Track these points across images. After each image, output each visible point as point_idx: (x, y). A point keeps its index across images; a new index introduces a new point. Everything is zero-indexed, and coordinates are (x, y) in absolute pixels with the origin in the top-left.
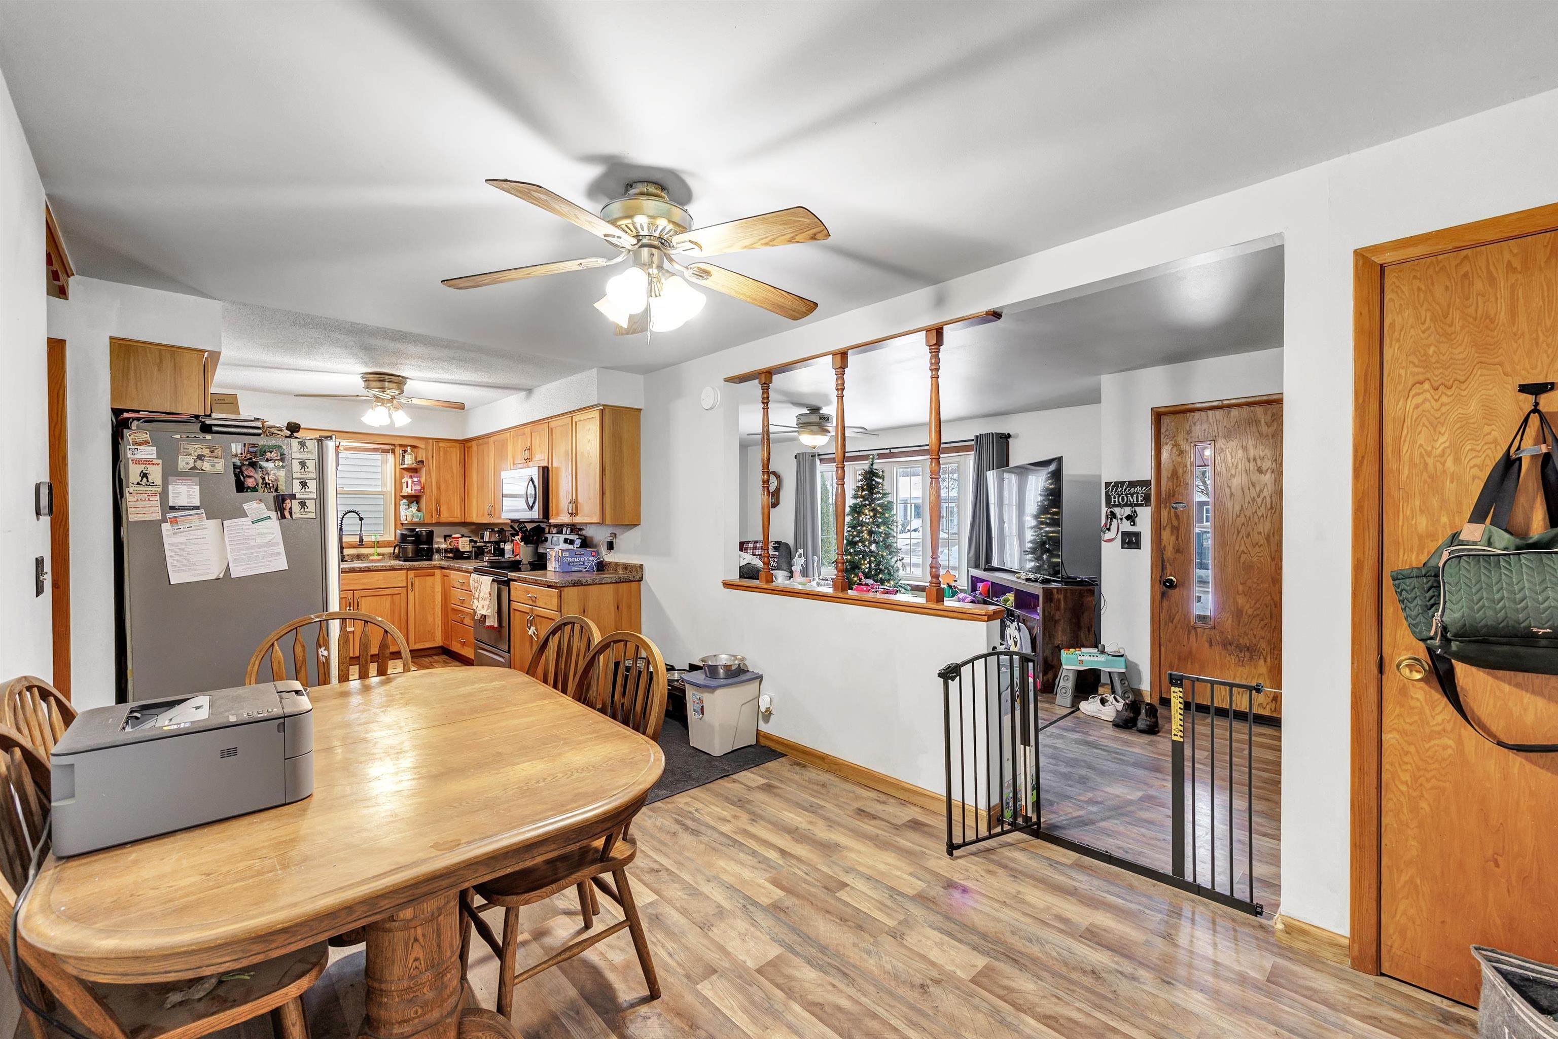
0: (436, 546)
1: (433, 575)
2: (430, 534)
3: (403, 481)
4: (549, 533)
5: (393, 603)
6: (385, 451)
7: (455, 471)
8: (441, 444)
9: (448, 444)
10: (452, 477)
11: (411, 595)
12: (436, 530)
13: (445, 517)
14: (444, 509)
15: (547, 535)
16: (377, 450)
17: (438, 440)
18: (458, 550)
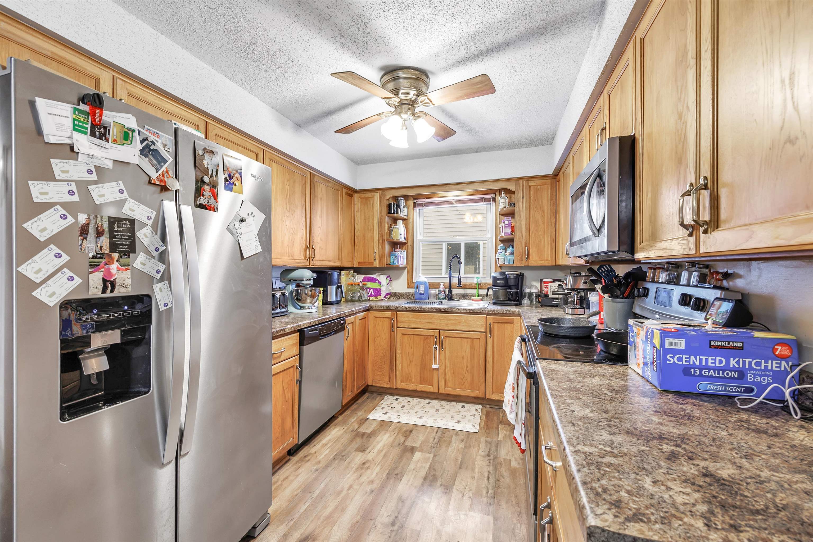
0: (528, 290)
1: (512, 322)
2: (520, 278)
3: (500, 226)
4: (653, 281)
5: (472, 347)
6: (487, 200)
7: (546, 209)
8: (532, 183)
9: (539, 182)
10: (543, 216)
11: (490, 341)
12: (527, 273)
13: (534, 261)
14: (533, 252)
15: (648, 285)
16: (480, 200)
17: (528, 179)
18: (546, 296)
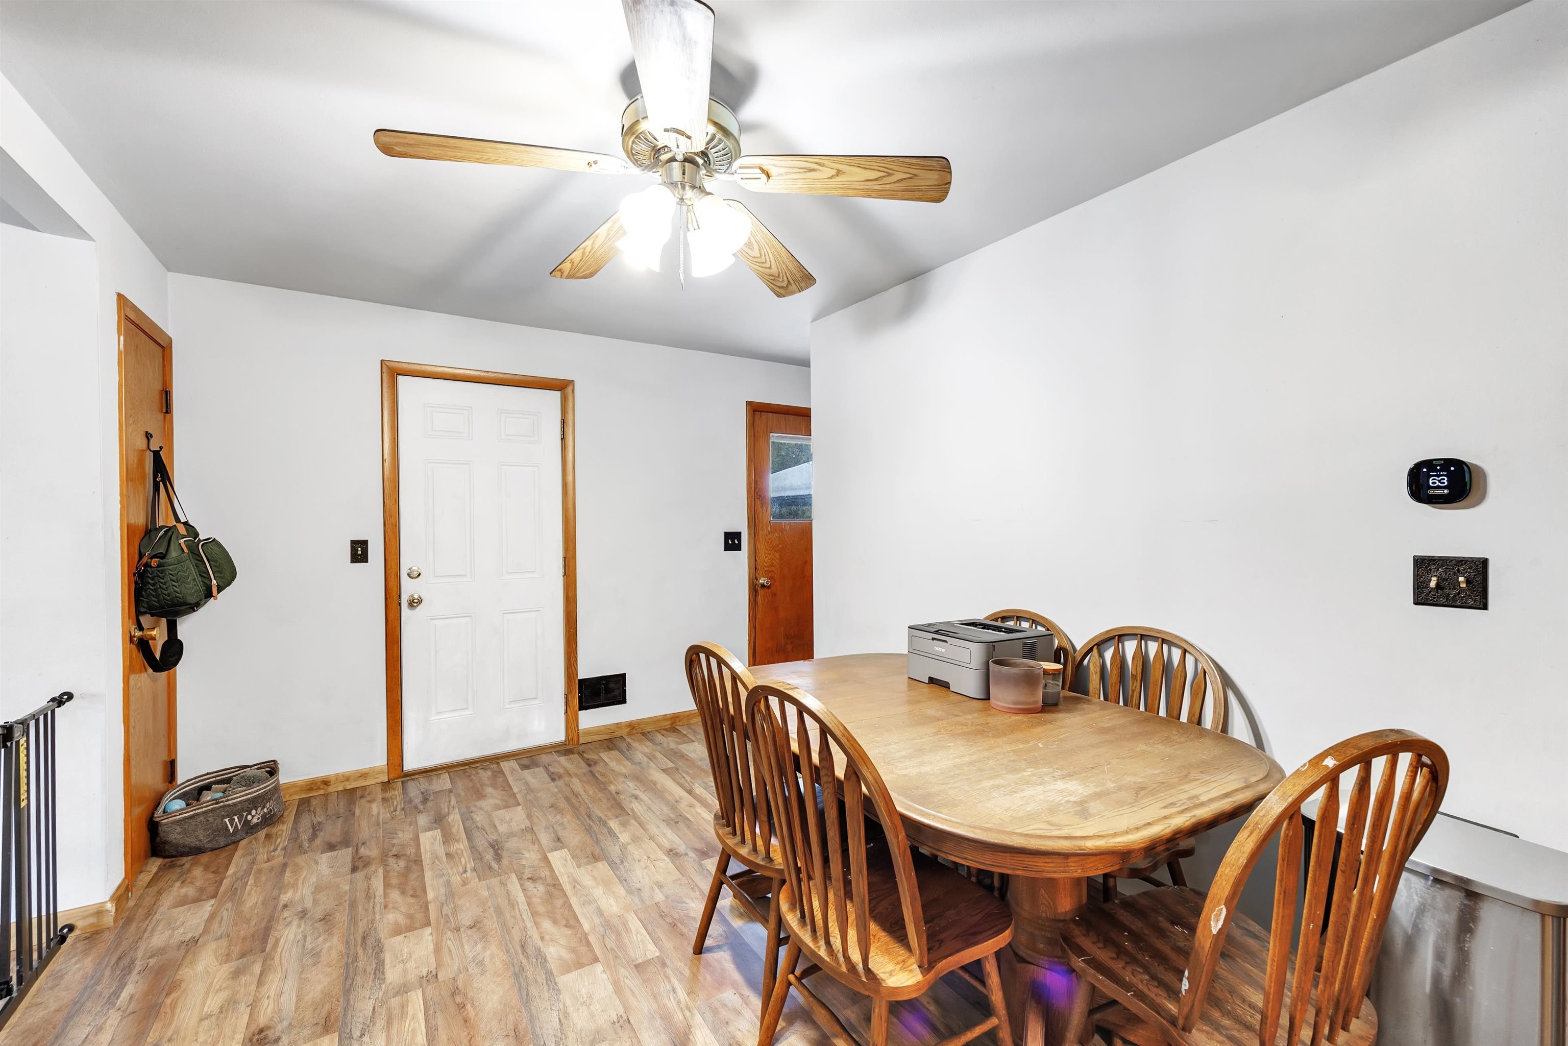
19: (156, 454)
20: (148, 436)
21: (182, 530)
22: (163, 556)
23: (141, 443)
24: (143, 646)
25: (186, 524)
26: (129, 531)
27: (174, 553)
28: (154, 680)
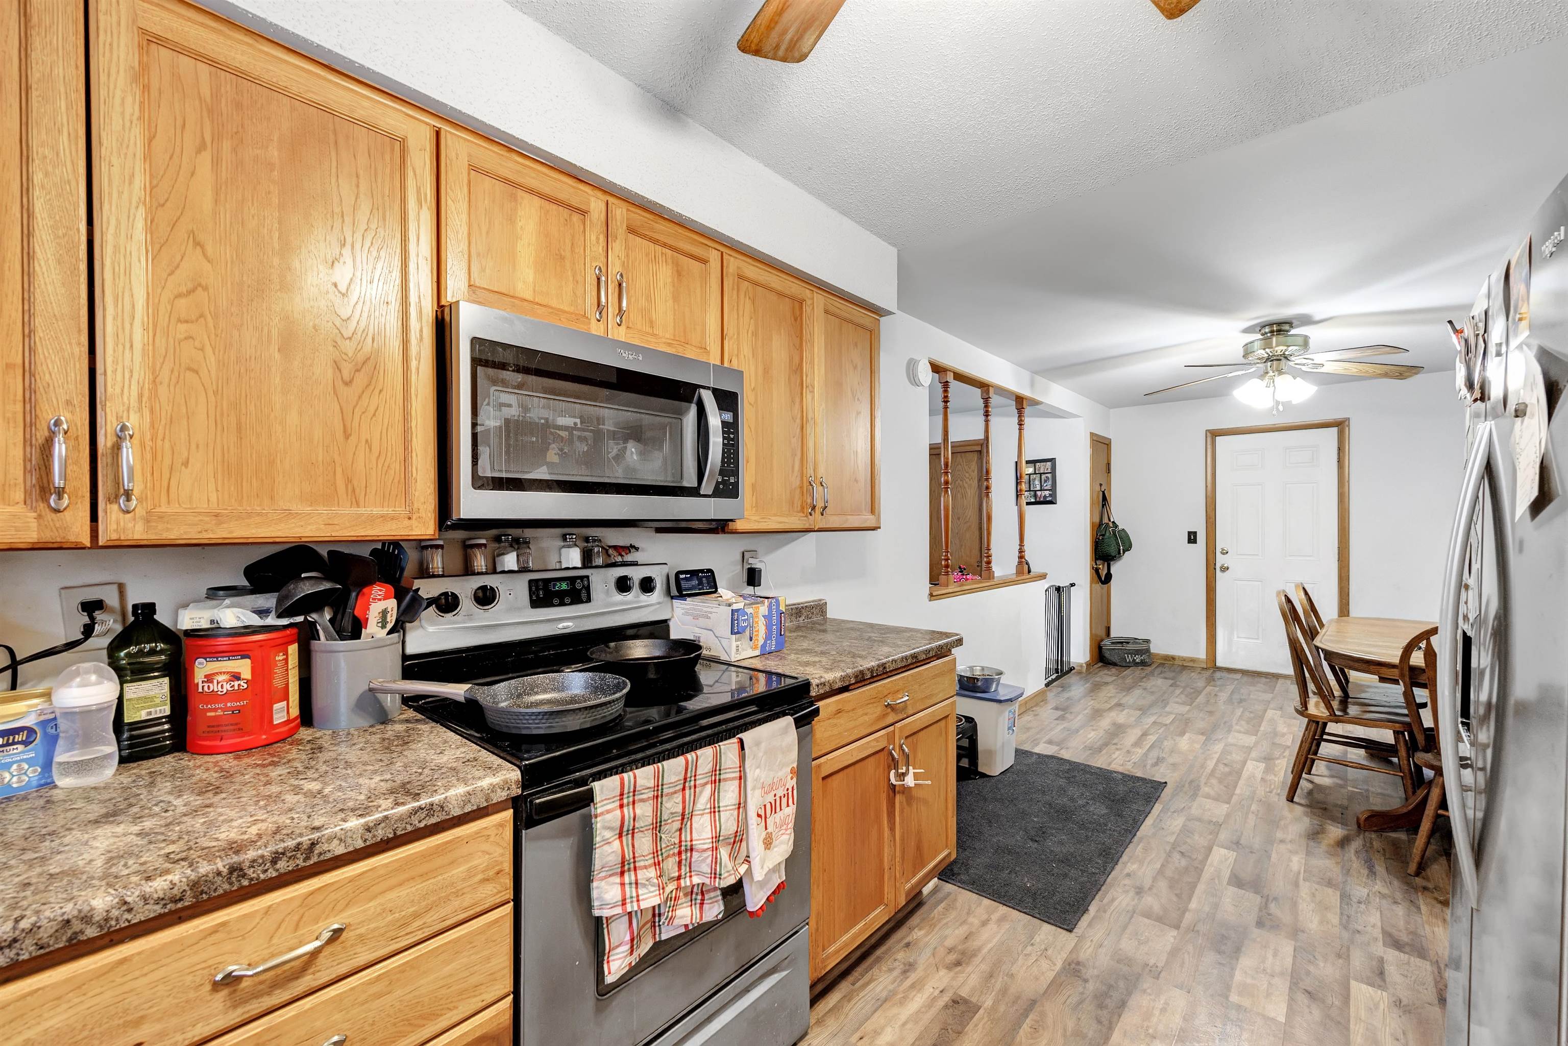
19: (1103, 492)
20: (1101, 485)
21: (1111, 525)
22: (1103, 535)
23: (1098, 488)
24: (1097, 571)
25: (1113, 522)
26: (1093, 524)
27: (1107, 534)
28: (1102, 589)
